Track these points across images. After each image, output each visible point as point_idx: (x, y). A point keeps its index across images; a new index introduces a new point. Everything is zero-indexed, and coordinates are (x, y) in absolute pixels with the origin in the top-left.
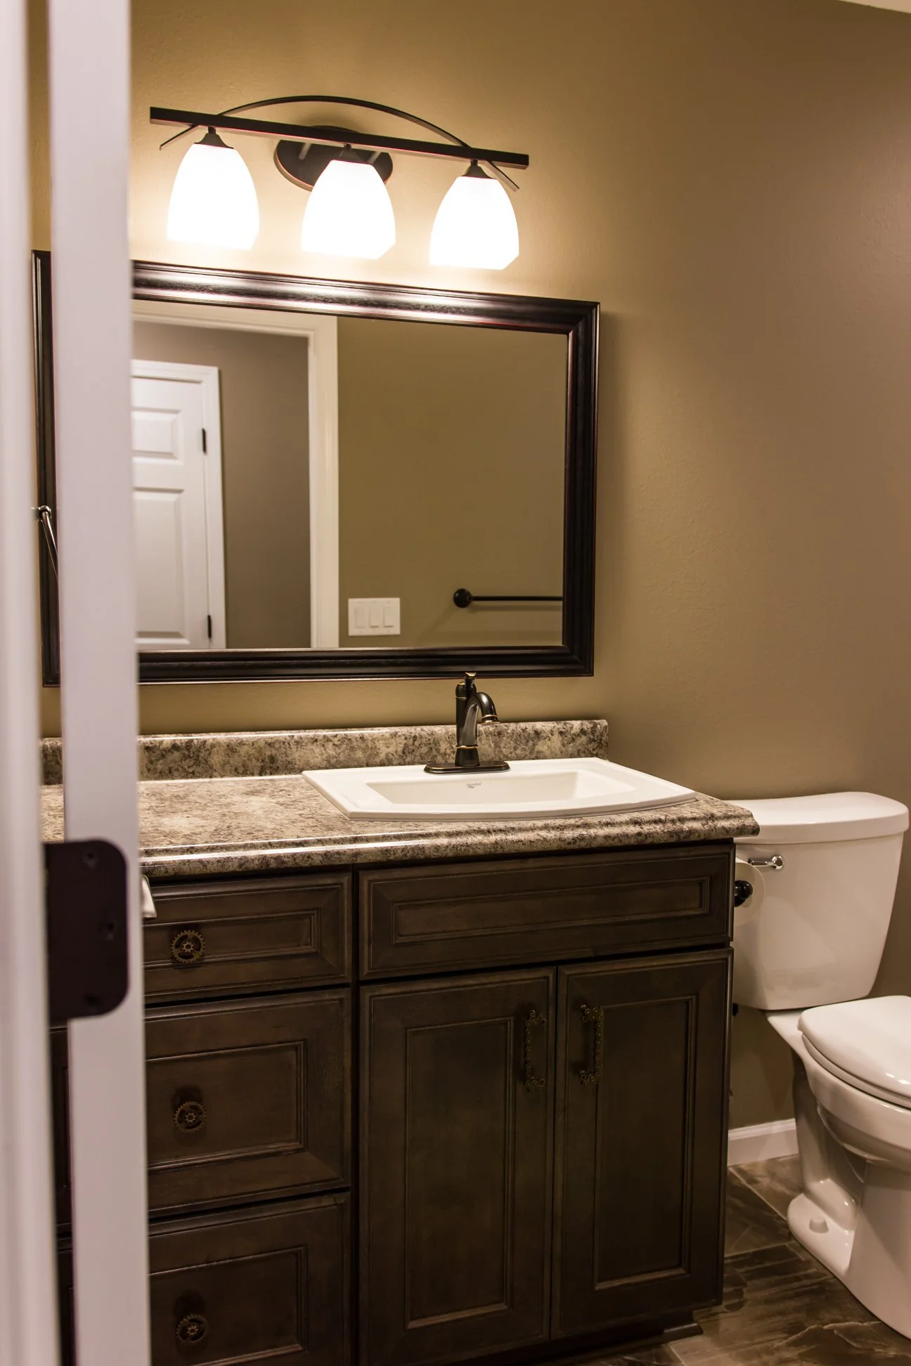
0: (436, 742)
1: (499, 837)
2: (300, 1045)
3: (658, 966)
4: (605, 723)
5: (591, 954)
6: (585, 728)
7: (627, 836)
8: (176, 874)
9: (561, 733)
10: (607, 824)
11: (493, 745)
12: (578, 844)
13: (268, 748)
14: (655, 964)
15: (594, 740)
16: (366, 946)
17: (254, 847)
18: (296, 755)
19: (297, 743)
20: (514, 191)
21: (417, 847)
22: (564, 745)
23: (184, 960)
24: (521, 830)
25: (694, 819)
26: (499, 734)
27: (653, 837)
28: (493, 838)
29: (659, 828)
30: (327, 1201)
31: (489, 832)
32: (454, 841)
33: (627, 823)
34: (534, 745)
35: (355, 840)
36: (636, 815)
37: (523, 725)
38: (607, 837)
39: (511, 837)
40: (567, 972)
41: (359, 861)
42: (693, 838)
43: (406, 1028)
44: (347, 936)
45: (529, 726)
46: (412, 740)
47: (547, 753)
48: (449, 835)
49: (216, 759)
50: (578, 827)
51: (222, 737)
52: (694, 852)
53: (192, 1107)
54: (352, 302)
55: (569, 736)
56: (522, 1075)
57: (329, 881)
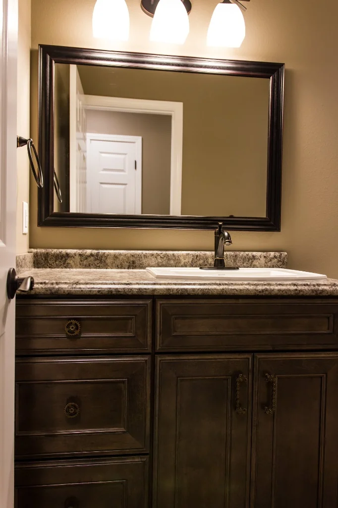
0: (207, 258)
1: (225, 287)
2: (125, 381)
3: (305, 357)
4: (286, 253)
5: (271, 349)
6: (276, 255)
7: (290, 290)
8: (69, 293)
9: (265, 257)
10: (280, 285)
11: (233, 261)
12: (264, 292)
13: (132, 257)
14: (304, 356)
15: (280, 261)
16: (158, 335)
17: (106, 284)
18: (144, 261)
19: (144, 255)
20: (245, 11)
21: (184, 289)
22: (266, 263)
23: (70, 334)
24: (236, 284)
25: (325, 285)
26: (236, 256)
27: (303, 292)
28: (222, 287)
29: (306, 288)
30: (137, 460)
31: (220, 284)
32: (202, 287)
33: (290, 285)
34: (252, 262)
35: (155, 284)
36: (294, 282)
37: (247, 253)
38: (279, 290)
39: (230, 287)
40: (259, 357)
41: (155, 294)
42: (324, 294)
43: (178, 377)
44: (149, 330)
45: (250, 253)
46: (196, 257)
47: (259, 265)
48: (200, 284)
49: (109, 261)
50: (265, 285)
51: (112, 252)
52: (325, 301)
53: (72, 405)
54: (173, 65)
55: (269, 259)
56: (234, 407)
57: (141, 302)
